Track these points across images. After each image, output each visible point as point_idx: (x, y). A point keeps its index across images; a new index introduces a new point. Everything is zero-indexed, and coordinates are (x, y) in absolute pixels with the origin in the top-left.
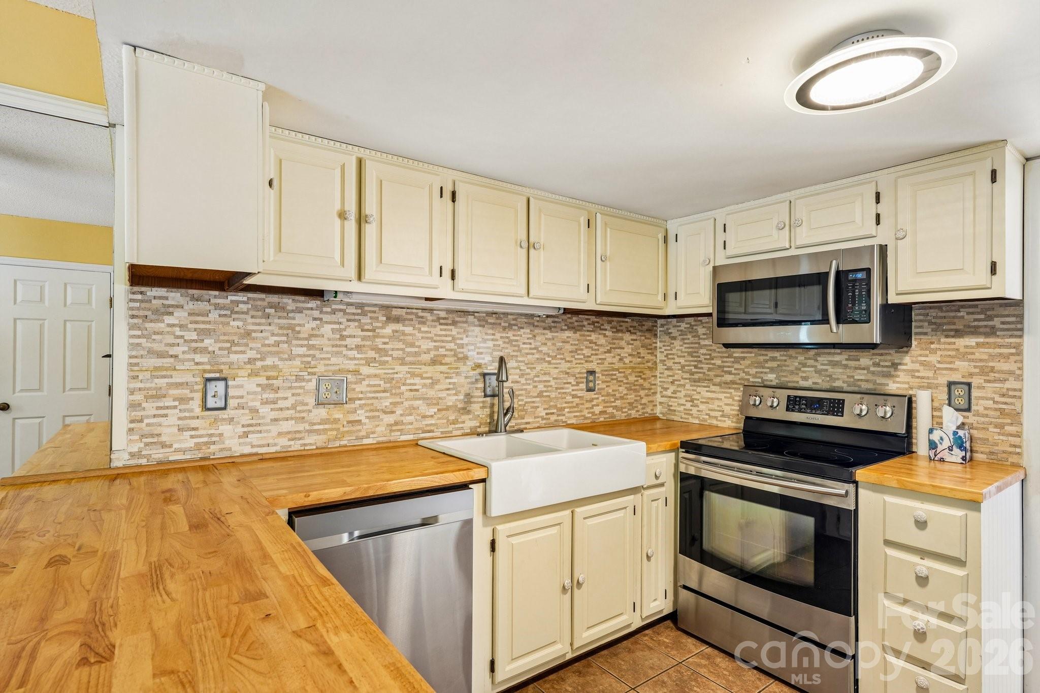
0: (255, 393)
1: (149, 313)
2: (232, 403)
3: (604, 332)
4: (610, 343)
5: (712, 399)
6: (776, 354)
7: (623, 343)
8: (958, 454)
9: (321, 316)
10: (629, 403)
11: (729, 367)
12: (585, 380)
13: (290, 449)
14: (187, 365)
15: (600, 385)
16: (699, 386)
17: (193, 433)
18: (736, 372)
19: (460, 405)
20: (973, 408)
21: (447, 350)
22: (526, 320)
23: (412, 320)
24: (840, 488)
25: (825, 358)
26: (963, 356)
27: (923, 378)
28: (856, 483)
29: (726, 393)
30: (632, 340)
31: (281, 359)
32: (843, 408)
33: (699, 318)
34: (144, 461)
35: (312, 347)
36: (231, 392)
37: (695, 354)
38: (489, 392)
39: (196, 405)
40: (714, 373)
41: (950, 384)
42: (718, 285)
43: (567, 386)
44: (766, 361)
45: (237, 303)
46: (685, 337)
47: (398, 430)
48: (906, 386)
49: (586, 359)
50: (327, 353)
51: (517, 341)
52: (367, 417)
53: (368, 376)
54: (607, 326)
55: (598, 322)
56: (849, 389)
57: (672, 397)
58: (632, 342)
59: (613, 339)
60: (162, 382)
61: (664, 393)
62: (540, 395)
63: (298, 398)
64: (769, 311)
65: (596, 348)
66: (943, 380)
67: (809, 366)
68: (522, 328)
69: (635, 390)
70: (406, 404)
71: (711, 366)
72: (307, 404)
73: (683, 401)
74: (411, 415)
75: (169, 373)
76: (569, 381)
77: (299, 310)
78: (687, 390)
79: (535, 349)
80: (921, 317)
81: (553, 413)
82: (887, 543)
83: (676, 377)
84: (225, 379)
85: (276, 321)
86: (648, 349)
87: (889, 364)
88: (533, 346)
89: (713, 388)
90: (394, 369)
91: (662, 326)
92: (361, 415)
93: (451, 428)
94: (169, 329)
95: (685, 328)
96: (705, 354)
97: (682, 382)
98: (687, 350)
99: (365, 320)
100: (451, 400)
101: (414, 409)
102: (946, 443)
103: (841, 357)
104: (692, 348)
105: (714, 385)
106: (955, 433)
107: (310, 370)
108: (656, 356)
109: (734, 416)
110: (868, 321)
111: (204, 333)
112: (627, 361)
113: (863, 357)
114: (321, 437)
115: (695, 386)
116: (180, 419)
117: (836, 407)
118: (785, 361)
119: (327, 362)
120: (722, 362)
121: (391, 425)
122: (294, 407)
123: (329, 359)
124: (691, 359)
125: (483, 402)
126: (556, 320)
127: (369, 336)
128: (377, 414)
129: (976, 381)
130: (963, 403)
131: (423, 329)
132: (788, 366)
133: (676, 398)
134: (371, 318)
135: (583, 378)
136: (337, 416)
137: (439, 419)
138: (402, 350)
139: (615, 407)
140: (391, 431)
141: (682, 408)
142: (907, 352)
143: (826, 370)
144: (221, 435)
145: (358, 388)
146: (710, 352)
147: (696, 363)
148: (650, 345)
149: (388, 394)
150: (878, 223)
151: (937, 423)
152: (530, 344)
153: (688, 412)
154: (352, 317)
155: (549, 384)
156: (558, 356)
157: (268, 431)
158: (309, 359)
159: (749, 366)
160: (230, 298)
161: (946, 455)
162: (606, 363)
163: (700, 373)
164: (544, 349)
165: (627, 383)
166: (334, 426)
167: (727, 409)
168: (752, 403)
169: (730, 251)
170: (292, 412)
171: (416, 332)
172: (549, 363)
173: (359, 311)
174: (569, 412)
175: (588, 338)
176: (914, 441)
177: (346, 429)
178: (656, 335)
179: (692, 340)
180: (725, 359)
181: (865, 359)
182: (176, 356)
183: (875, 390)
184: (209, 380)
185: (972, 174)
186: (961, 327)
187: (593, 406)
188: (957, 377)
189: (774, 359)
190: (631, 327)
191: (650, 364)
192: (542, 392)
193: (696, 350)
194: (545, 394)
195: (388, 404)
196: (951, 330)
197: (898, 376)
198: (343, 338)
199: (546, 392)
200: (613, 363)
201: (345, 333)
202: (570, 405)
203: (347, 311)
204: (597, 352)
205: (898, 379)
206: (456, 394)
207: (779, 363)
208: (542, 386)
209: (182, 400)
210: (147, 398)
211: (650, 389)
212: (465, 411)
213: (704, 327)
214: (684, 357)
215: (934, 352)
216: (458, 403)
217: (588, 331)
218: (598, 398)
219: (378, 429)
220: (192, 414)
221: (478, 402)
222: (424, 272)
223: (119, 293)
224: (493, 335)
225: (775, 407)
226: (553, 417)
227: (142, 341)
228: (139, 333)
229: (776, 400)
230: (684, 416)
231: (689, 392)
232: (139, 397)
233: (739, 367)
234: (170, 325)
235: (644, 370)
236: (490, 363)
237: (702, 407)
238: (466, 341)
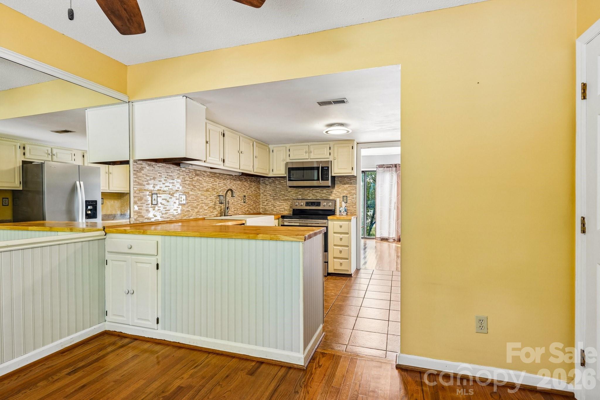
0: (164, 199)
1: (138, 170)
2: (159, 202)
3: (248, 182)
4: (249, 186)
5: (281, 205)
6: (301, 190)
7: (252, 186)
8: (345, 213)
9: (179, 173)
10: (254, 208)
11: (287, 194)
12: (243, 199)
13: (173, 220)
14: (148, 189)
15: (247, 201)
18: (289, 196)
19: (213, 206)
20: (348, 202)
21: (210, 186)
22: (228, 177)
23: (201, 175)
24: (325, 221)
25: (315, 191)
26: (346, 189)
27: (338, 195)
28: (328, 219)
29: (285, 203)
30: (254, 185)
32: (320, 204)
33: (276, 178)
34: (138, 222)
36: (158, 199)
38: (220, 202)
39: (150, 203)
40: (281, 196)
41: (343, 196)
42: (288, 168)
43: (239, 201)
44: (298, 192)
46: (271, 184)
47: (199, 214)
48: (334, 198)
49: (243, 191)
51: (227, 184)
52: (191, 209)
53: (191, 195)
54: (248, 179)
56: (321, 199)
57: (266, 205)
59: (250, 185)
60: (141, 194)
61: (264, 204)
62: (232, 204)
65: (246, 187)
66: (342, 196)
67: (310, 193)
68: (227, 179)
69: (255, 203)
70: (200, 205)
71: (280, 194)
73: (270, 207)
74: (201, 209)
75: (143, 191)
76: (240, 199)
77: (174, 170)
78: (272, 202)
80: (337, 180)
81: (235, 210)
82: (334, 233)
83: (268, 198)
84: (157, 194)
85: (169, 174)
86: (259, 189)
87: (330, 192)
88: (230, 186)
90: (197, 192)
91: (262, 180)
93: (211, 214)
95: (271, 181)
96: (279, 190)
97: (270, 200)
99: (190, 175)
100: (211, 204)
101: (202, 207)
102: (343, 211)
103: (318, 190)
104: (273, 188)
105: (281, 200)
106: (345, 208)
110: (328, 180)
112: (253, 192)
114: (180, 216)
115: (275, 201)
116: (146, 207)
117: (318, 204)
120: (285, 193)
121: (197, 212)
124: (274, 192)
125: (219, 205)
126: (236, 177)
127: (191, 180)
128: (193, 208)
129: (348, 196)
130: (346, 201)
131: (204, 179)
132: (305, 193)
133: (268, 205)
135: (242, 198)
136: (184, 209)
137: (208, 211)
138: (199, 186)
139: (250, 209)
140: (197, 214)
141: (270, 209)
142: (334, 189)
143: (315, 194)
145: (189, 199)
146: (280, 190)
148: (259, 187)
149: (196, 201)
150: (330, 155)
151: (341, 206)
152: (230, 185)
153: (272, 210)
154: (187, 174)
155: (235, 200)
156: (237, 190)
157: (168, 213)
159: (293, 193)
160: (157, 165)
161: (343, 214)
162: (248, 193)
163: (277, 196)
164: (233, 187)
165: (253, 200)
166: (183, 212)
167: (286, 208)
168: (295, 204)
169: (291, 157)
171: (202, 180)
173: (189, 171)
174: (240, 210)
175: (244, 184)
176: (336, 212)
177: (186, 213)
178: (260, 183)
179: (274, 185)
180: (285, 192)
182: (145, 185)
183: (328, 199)
184: (153, 194)
185: (349, 146)
186: (345, 182)
187: (245, 208)
188: (344, 195)
189: (300, 191)
190: (254, 180)
191: (259, 194)
192: (233, 202)
193: (275, 189)
194: (234, 203)
195: (196, 205)
196: (343, 183)
197: (333, 195)
198: (185, 181)
199: (234, 202)
200: (250, 193)
201: (185, 179)
202: (240, 207)
203: (186, 171)
204: (246, 189)
206: (212, 202)
207: (302, 192)
208: (233, 200)
209: (147, 201)
210: (139, 199)
211: (259, 203)
212: (214, 208)
213: (278, 181)
214: (271, 191)
215: (340, 188)
217: (244, 181)
218: (246, 206)
219: (194, 214)
220: (149, 206)
222: (218, 160)
223: (131, 162)
224: (221, 181)
225: (302, 205)
226: (236, 212)
227: (137, 179)
228: (136, 176)
229: (302, 203)
230: (271, 212)
231: (273, 203)
232: (136, 199)
233: (290, 194)
234: (143, 174)
235: (257, 196)
236: (220, 191)
237: (277, 208)
238: (215, 183)
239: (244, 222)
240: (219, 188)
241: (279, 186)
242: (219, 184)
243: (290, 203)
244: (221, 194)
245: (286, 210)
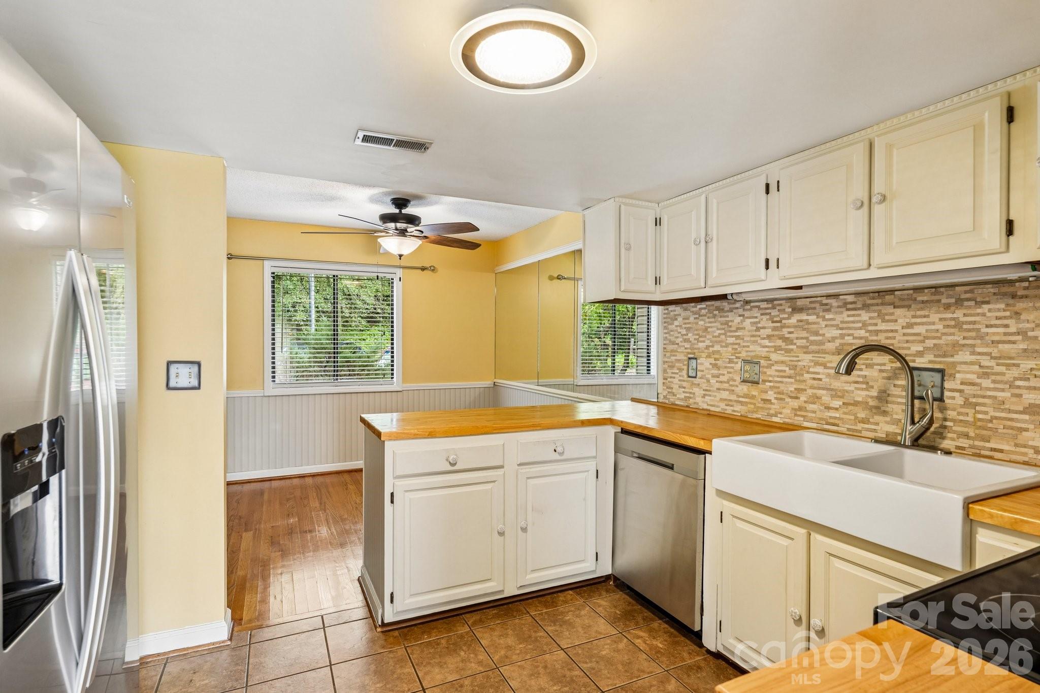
0: (709, 369)
1: (669, 320)
2: (699, 374)
9: (744, 313)
13: (726, 412)
14: (682, 349)
17: (683, 390)
19: (872, 403)
21: (855, 338)
23: (815, 308)
31: (722, 346)
35: (737, 337)
36: (698, 367)
39: (684, 373)
45: (701, 309)
47: (802, 416)
50: (747, 342)
52: (776, 398)
53: (776, 362)
60: (673, 358)
63: (730, 375)
70: (810, 392)
72: (735, 381)
74: (814, 403)
75: (676, 353)
77: (731, 310)
79: (1017, 334)
84: (696, 359)
85: (719, 319)
90: (798, 357)
92: (771, 395)
93: (860, 426)
94: (676, 328)
99: (774, 312)
100: (860, 396)
101: (817, 398)
107: (737, 355)
111: (688, 329)
114: (743, 408)
116: (680, 380)
119: (747, 349)
121: (795, 410)
122: (728, 382)
123: (748, 347)
127: (777, 327)
128: (783, 397)
131: (827, 317)
134: (779, 310)
136: (754, 393)
137: (845, 413)
138: (807, 338)
140: (796, 415)
144: (694, 394)
145: (769, 372)
149: (793, 380)
152: (1006, 326)
157: (715, 396)
158: (736, 346)
160: (699, 307)
166: (752, 401)
170: (727, 385)
171: (820, 320)
173: (770, 306)
177: (760, 405)
182: (678, 344)
184: (690, 359)
195: (793, 389)
198: (758, 329)
201: (759, 325)
203: (762, 306)
206: (866, 389)
209: (680, 369)
216: (869, 400)
219: (784, 411)
220: (684, 379)
221: (899, 403)
224: (928, 316)
227: (667, 335)
228: (666, 331)
232: (666, 366)
234: (677, 326)
236: (920, 354)
238: (882, 326)
240: (909, 342)
242: (910, 326)
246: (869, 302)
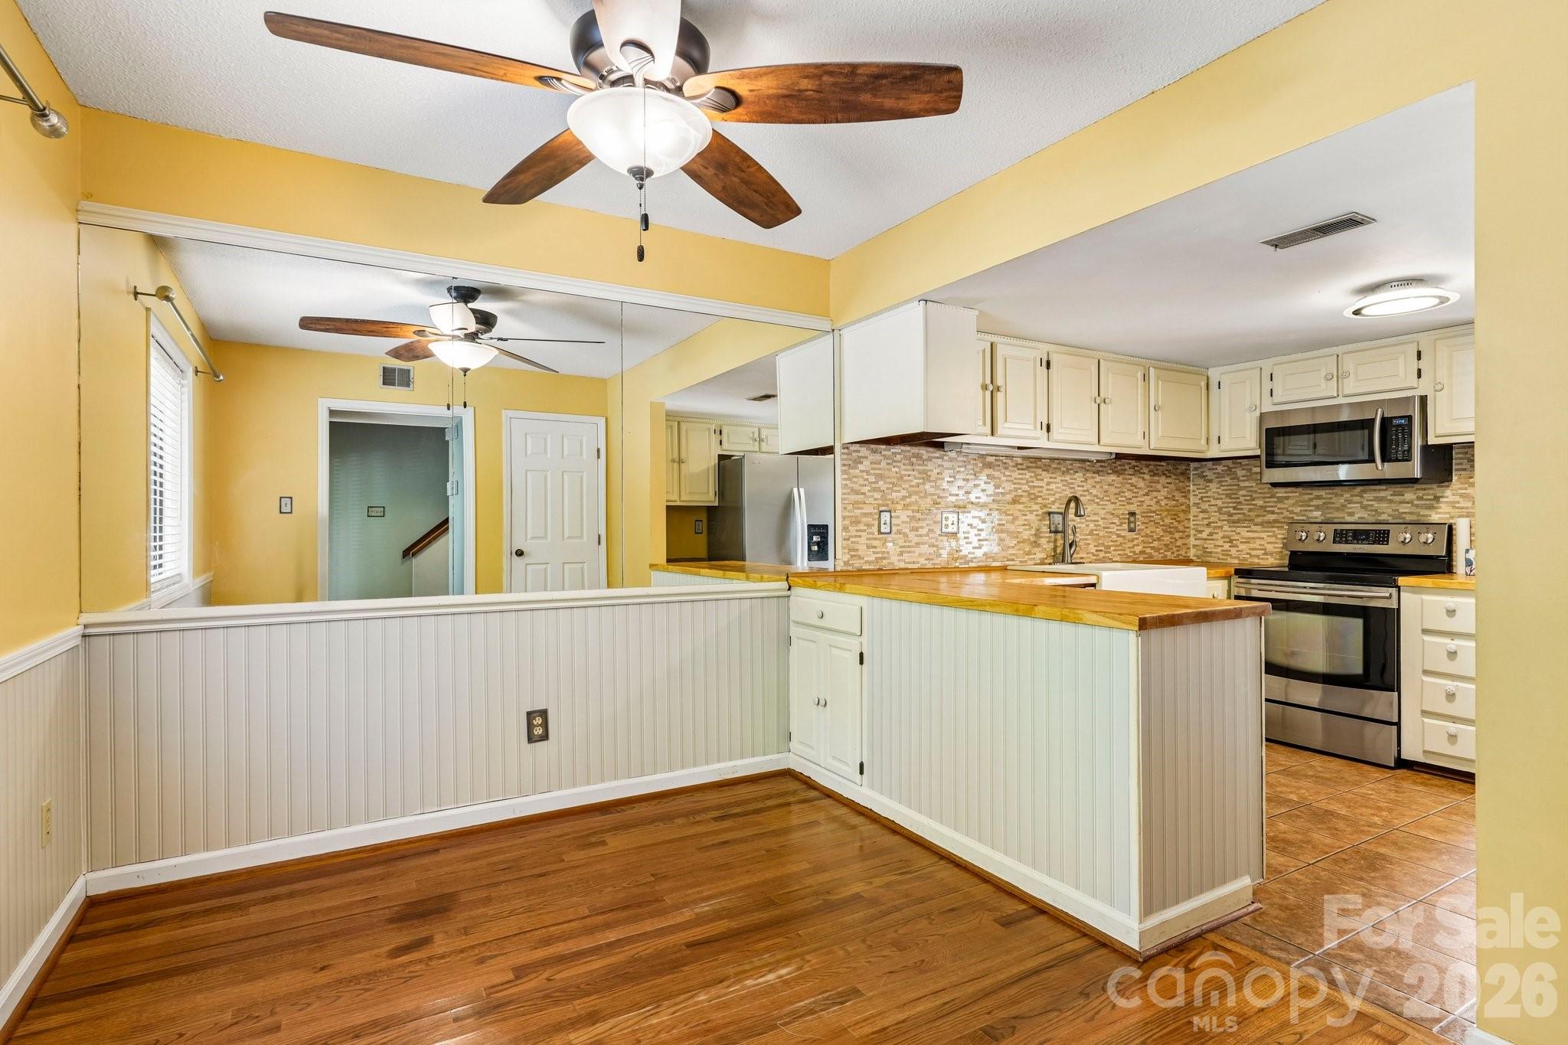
0: (906, 522)
1: (851, 462)
2: (894, 529)
3: (1143, 476)
4: (1148, 486)
5: (1253, 538)
6: (1322, 492)
7: (1159, 486)
9: (943, 463)
10: (1165, 545)
11: (1272, 507)
12: (1127, 521)
13: (924, 566)
14: (871, 500)
15: (1139, 526)
16: (1239, 527)
17: (874, 550)
18: (1279, 511)
19: (1032, 539)
21: (1023, 491)
22: (1079, 465)
23: (999, 466)
24: (1384, 592)
25: (1370, 495)
27: (1462, 508)
28: (1398, 587)
29: (1268, 532)
30: (1167, 483)
31: (920, 497)
32: (1388, 539)
33: (1238, 461)
34: (850, 568)
35: (938, 488)
36: (894, 521)
37: (1233, 496)
38: (1053, 529)
39: (875, 529)
40: (1255, 514)
42: (1267, 430)
43: (1112, 525)
44: (1311, 500)
45: (895, 454)
46: (1223, 479)
48: (1448, 516)
49: (1127, 501)
51: (1073, 483)
54: (1146, 470)
55: (1137, 466)
56: (1394, 521)
57: (1208, 539)
58: (1167, 485)
59: (1150, 482)
60: (858, 512)
61: (1199, 535)
62: (1091, 533)
63: (930, 527)
64: (1307, 452)
65: (1136, 490)
67: (1355, 503)
68: (1077, 472)
69: (1171, 533)
71: (1251, 507)
72: (935, 533)
73: (1220, 543)
74: (999, 545)
75: (861, 506)
76: (1114, 521)
77: (930, 459)
78: (1225, 531)
79: (1087, 491)
80: (1456, 456)
81: (1101, 551)
82: (1425, 631)
83: (1212, 519)
85: (917, 467)
86: (1183, 492)
87: (1432, 497)
88: (1084, 489)
89: (1254, 528)
91: (1196, 469)
93: (1027, 557)
94: (861, 474)
95: (1223, 471)
96: (1245, 496)
97: (1219, 524)
98: (1224, 492)
99: (970, 466)
100: (1026, 534)
101: (1001, 540)
103: (1386, 493)
104: (1229, 490)
105: (1255, 525)
107: (936, 506)
108: (1189, 499)
109: (1277, 553)
110: (1410, 459)
111: (880, 477)
112: (1163, 503)
113: (1407, 492)
115: (1234, 527)
116: (867, 539)
117: (1382, 537)
118: (1331, 498)
119: (946, 500)
120: (1265, 502)
121: (987, 553)
122: (928, 534)
123: (948, 497)
124: (1229, 501)
125: (1049, 537)
126: (1103, 464)
127: (972, 479)
131: (1006, 473)
132: (1334, 503)
133: (1212, 540)
134: (973, 464)
135: (1125, 519)
136: (953, 543)
137: (1018, 550)
139: (1153, 548)
140: (987, 557)
141: (1219, 549)
142: (1449, 486)
143: (1372, 505)
144: (888, 553)
146: (1250, 494)
147: (1235, 505)
148: (1184, 488)
150: (1419, 376)
152: (1083, 486)
153: (1226, 553)
154: (962, 464)
155: (1099, 523)
156: (1105, 498)
157: (914, 552)
158: (936, 497)
159: (1293, 505)
160: (892, 450)
162: (1145, 505)
163: (1240, 514)
164: (1094, 491)
165: (1163, 525)
167: (1270, 547)
168: (1298, 538)
169: (1277, 398)
170: (927, 538)
171: (1002, 476)
172: (1098, 504)
173: (965, 459)
174: (1114, 550)
175: (1130, 481)
176: (1454, 563)
177: (958, 554)
178: (1189, 478)
179: (1230, 482)
180: (1267, 500)
181: (1409, 495)
182: (865, 494)
183: (1419, 520)
184: (881, 511)
187: (1134, 545)
189: (1319, 497)
190: (1166, 470)
191: (1183, 507)
192: (1092, 530)
193: (1235, 492)
194: (1095, 532)
197: (1440, 508)
199: (1096, 530)
200: (1150, 506)
201: (957, 477)
202: (1115, 544)
203: (958, 459)
204: (1137, 495)
205: (1439, 510)
206: (1029, 530)
207: (1324, 501)
208: (1093, 525)
209: (869, 525)
210: (852, 523)
211: (1184, 532)
212: (1036, 544)
213: (1243, 469)
214: (1221, 499)
216: (1031, 537)
217: (1130, 474)
218: (1138, 539)
220: (874, 536)
221: (1045, 537)
222: (1032, 427)
223: (838, 450)
224: (1055, 478)
225: (1321, 541)
226: (1102, 555)
227: (848, 482)
228: (846, 477)
229: (1322, 534)
230: (1221, 557)
231: (1227, 533)
232: (847, 522)
233: (1283, 506)
234: (862, 471)
235: (1179, 513)
236: (1053, 503)
237: (1242, 547)
238: (1036, 483)
239: (1093, 580)
240: (1049, 495)
241: (1247, 484)
242: (1048, 484)
243: (1283, 534)
244: (1054, 509)
245: (1271, 554)
246: (1031, 465)
